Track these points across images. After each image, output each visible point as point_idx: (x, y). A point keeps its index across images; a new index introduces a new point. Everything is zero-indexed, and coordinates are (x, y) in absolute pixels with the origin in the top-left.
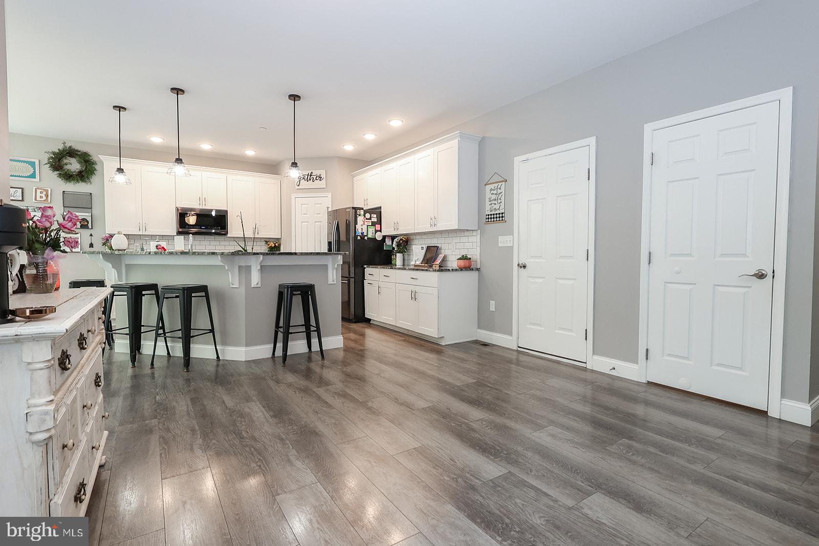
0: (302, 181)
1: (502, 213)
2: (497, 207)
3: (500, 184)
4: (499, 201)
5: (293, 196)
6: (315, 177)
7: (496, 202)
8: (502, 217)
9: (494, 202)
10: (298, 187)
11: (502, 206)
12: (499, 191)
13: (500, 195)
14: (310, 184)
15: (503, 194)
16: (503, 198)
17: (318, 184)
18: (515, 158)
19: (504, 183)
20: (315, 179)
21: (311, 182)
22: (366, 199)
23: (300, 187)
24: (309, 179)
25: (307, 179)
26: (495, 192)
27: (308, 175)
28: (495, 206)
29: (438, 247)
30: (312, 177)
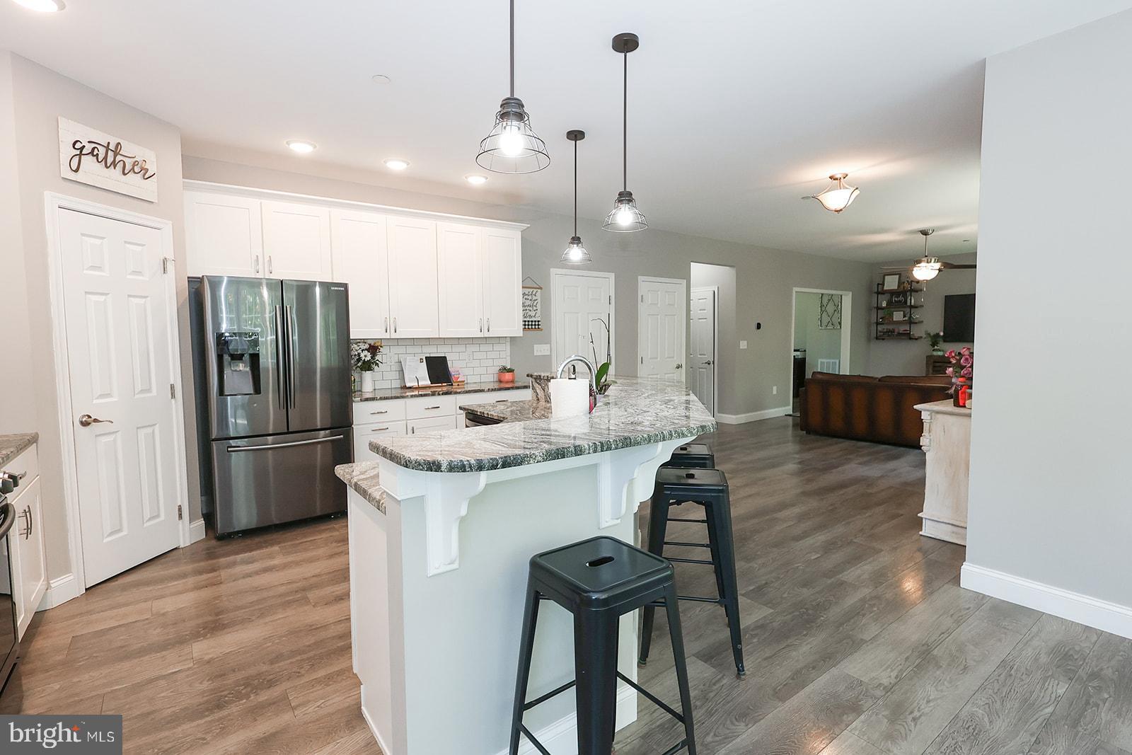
0: (88, 161)
1: (538, 321)
2: (533, 313)
3: (535, 290)
4: (535, 308)
5: (51, 199)
6: (128, 162)
7: (531, 309)
8: (538, 325)
9: (528, 308)
10: (72, 176)
11: (539, 313)
12: (534, 298)
13: (536, 302)
14: (112, 178)
15: (539, 300)
16: (539, 307)
17: (133, 184)
18: (551, 269)
19: (539, 290)
20: (128, 167)
21: (116, 172)
22: (267, 259)
23: (79, 177)
24: (110, 160)
25: (105, 158)
26: (530, 298)
27: (107, 148)
28: (530, 313)
29: (445, 357)
30: (119, 158)
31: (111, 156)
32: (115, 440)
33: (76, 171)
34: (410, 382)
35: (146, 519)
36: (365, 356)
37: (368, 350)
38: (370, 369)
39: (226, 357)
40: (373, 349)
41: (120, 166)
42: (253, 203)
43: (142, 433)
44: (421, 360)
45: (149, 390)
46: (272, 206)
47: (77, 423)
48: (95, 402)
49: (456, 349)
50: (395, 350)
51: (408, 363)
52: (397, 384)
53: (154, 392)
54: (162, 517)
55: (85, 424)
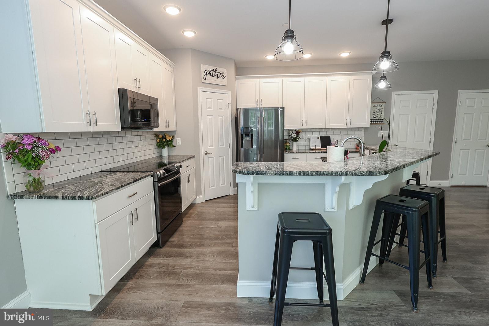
0: (208, 76)
1: (382, 120)
2: (379, 116)
3: (381, 104)
4: (380, 113)
5: (199, 89)
6: (219, 74)
7: (378, 113)
8: (382, 121)
9: (377, 113)
11: (383, 115)
12: (380, 108)
13: (381, 110)
14: (214, 80)
15: (383, 109)
16: (383, 112)
17: (220, 81)
18: (393, 92)
19: (384, 104)
20: (219, 76)
21: (215, 78)
22: (260, 100)
23: (206, 81)
24: (214, 74)
25: (213, 74)
26: (378, 108)
27: (213, 71)
28: (377, 116)
29: (330, 137)
30: (216, 73)
31: (214, 73)
32: (213, 159)
33: (205, 80)
34: (312, 147)
35: (221, 183)
36: (294, 136)
37: (295, 133)
38: (296, 141)
39: (244, 136)
40: (298, 133)
41: (216, 76)
42: (256, 80)
43: (220, 158)
44: (318, 138)
45: (223, 145)
46: (262, 80)
47: (204, 153)
48: (209, 148)
49: (335, 133)
50: (307, 133)
51: (312, 139)
52: (307, 147)
53: (224, 146)
54: (225, 185)
55: (206, 154)
